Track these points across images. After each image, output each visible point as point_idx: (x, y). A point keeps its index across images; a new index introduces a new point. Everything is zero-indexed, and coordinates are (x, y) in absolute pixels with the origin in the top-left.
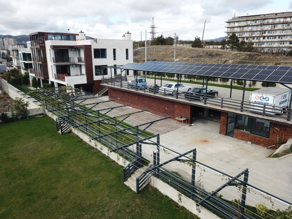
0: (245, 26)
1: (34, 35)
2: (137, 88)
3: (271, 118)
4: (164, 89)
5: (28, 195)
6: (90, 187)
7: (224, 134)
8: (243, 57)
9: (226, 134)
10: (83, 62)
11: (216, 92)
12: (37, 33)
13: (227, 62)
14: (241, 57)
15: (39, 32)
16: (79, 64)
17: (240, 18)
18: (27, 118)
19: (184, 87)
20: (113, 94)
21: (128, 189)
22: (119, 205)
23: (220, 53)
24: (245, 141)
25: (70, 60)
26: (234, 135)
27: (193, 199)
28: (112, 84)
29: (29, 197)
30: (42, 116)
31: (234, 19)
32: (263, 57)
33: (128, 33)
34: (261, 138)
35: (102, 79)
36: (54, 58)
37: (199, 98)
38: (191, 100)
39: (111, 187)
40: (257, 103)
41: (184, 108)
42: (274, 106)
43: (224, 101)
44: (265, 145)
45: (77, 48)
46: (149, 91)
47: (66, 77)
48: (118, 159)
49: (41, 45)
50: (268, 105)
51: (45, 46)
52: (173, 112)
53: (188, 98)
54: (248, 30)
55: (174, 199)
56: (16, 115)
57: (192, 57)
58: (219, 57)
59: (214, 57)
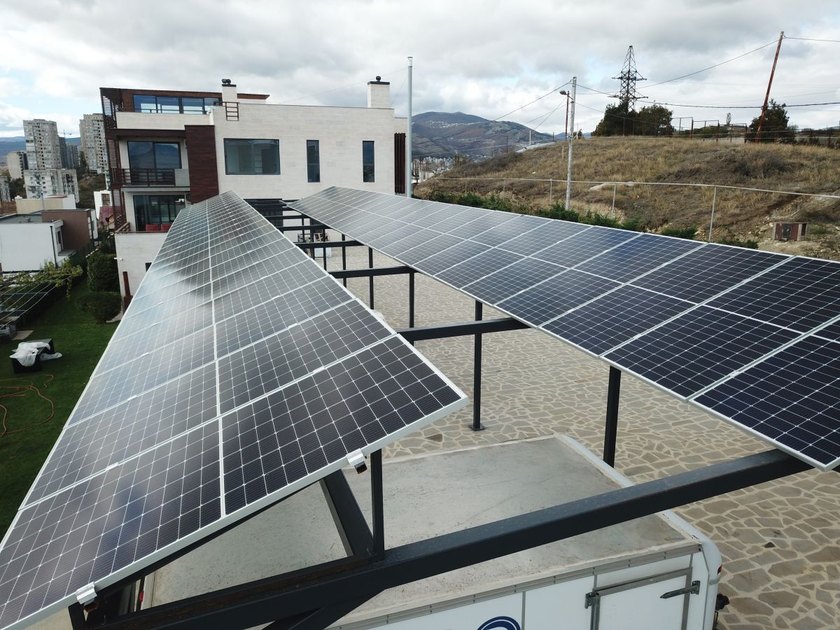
25: (175, 180)
33: (378, 81)
57: (659, 178)
58: (780, 179)
59: (756, 177)
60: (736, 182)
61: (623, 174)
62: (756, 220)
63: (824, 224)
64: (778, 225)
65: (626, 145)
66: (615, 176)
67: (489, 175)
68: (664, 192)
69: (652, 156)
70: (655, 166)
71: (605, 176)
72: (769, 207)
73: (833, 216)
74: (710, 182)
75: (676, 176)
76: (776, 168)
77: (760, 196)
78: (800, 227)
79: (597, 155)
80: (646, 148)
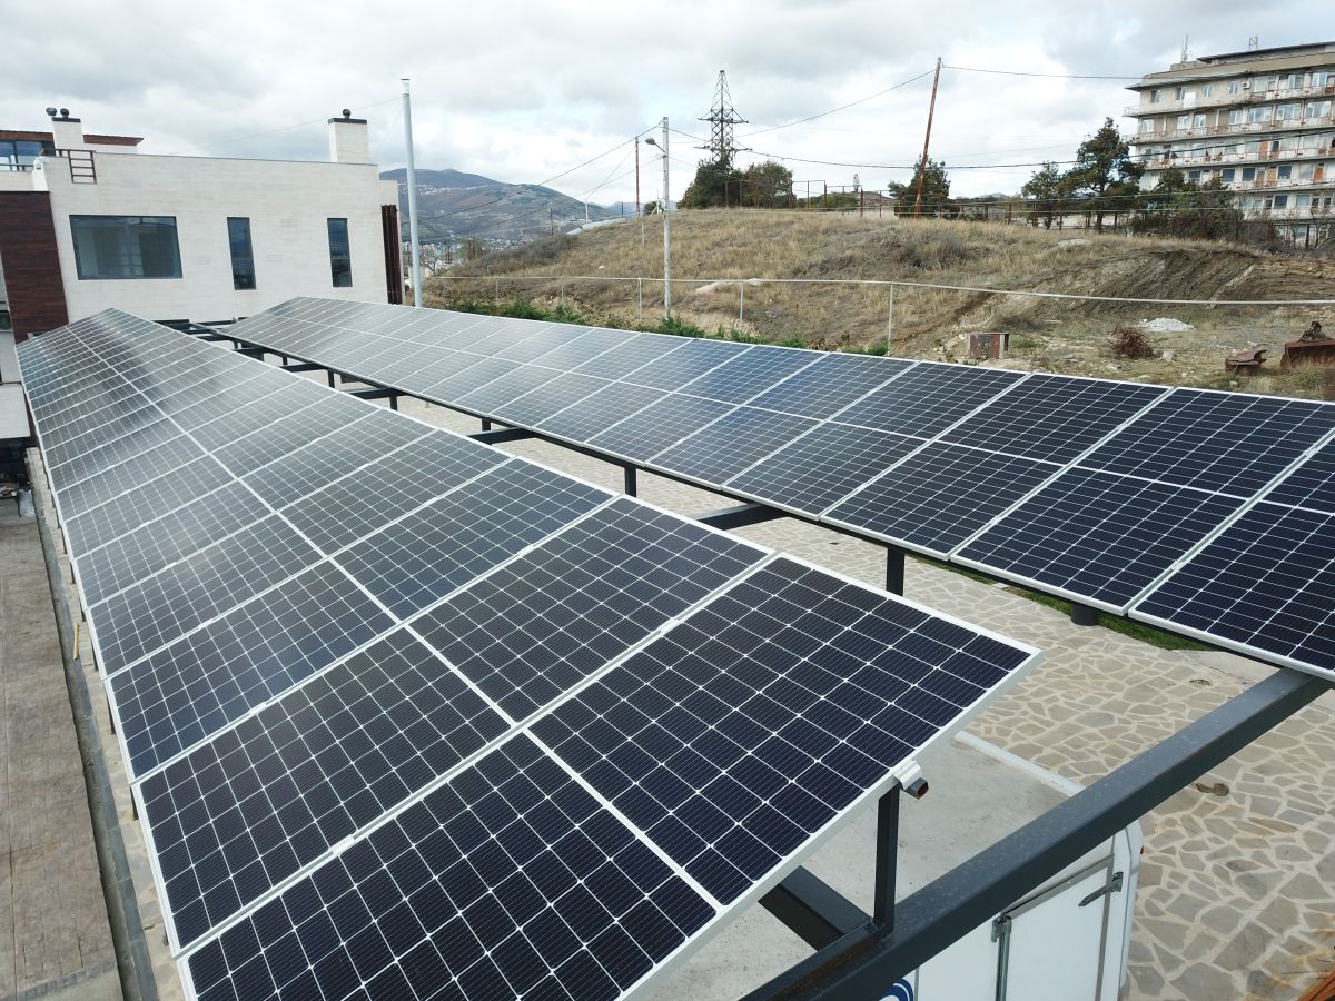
13: (989, 301)
31: (1176, 69)
54: (1255, 128)
57: (796, 272)
58: (961, 270)
59: (930, 269)
60: (906, 277)
61: (741, 267)
62: (941, 330)
63: (1027, 334)
64: (973, 337)
65: (736, 221)
66: (731, 270)
67: (530, 271)
68: (807, 292)
69: (779, 238)
70: (786, 254)
71: (715, 271)
72: (956, 311)
73: (1037, 321)
74: (870, 277)
75: (821, 269)
76: (955, 255)
77: (942, 296)
78: (1002, 338)
79: (695, 237)
80: (766, 227)
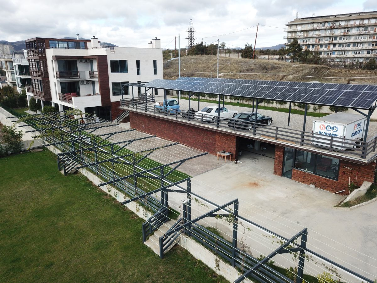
0: (311, 30)
1: (32, 42)
2: (166, 113)
3: (340, 154)
4: (201, 115)
5: (13, 261)
6: (98, 249)
7: (279, 175)
8: (307, 71)
9: (282, 175)
10: (96, 77)
11: (269, 119)
12: (35, 39)
13: (285, 77)
14: (304, 71)
15: (36, 38)
16: (91, 81)
17: (304, 20)
18: (20, 153)
19: (228, 111)
20: (136, 120)
21: (150, 251)
22: (136, 274)
23: (277, 66)
24: (306, 183)
25: (79, 75)
26: (292, 175)
27: (234, 266)
28: (134, 107)
29: (14, 264)
30: (41, 150)
31: (296, 20)
32: (332, 71)
33: (156, 39)
34: (328, 181)
35: (121, 100)
36: (58, 72)
37: (247, 126)
38: (236, 129)
39: (126, 248)
40: (322, 135)
41: (228, 140)
42: (344, 139)
43: (280, 131)
44: (333, 190)
45: (89, 59)
46: (181, 117)
47: (73, 98)
48: (138, 210)
49: (40, 55)
50: (336, 137)
51: (45, 56)
52: (214, 145)
53: (233, 127)
54: (314, 36)
55: (209, 266)
56: (5, 148)
57: (241, 72)
59: (270, 71)
60: (266, 72)
61: (225, 70)
68: (246, 76)
70: (235, 67)
74: (259, 73)
75: (247, 71)
76: (274, 68)
